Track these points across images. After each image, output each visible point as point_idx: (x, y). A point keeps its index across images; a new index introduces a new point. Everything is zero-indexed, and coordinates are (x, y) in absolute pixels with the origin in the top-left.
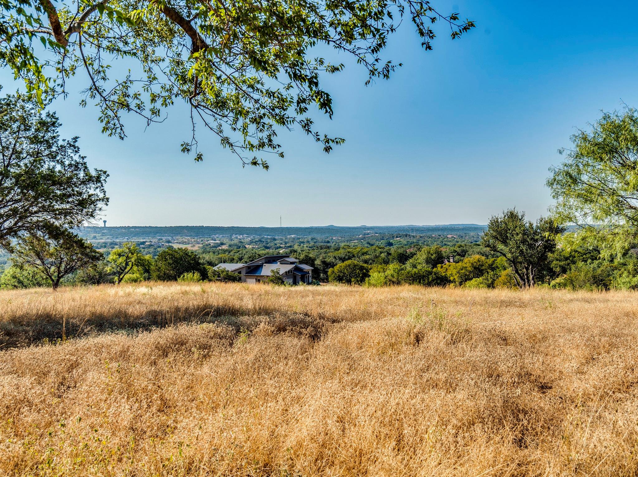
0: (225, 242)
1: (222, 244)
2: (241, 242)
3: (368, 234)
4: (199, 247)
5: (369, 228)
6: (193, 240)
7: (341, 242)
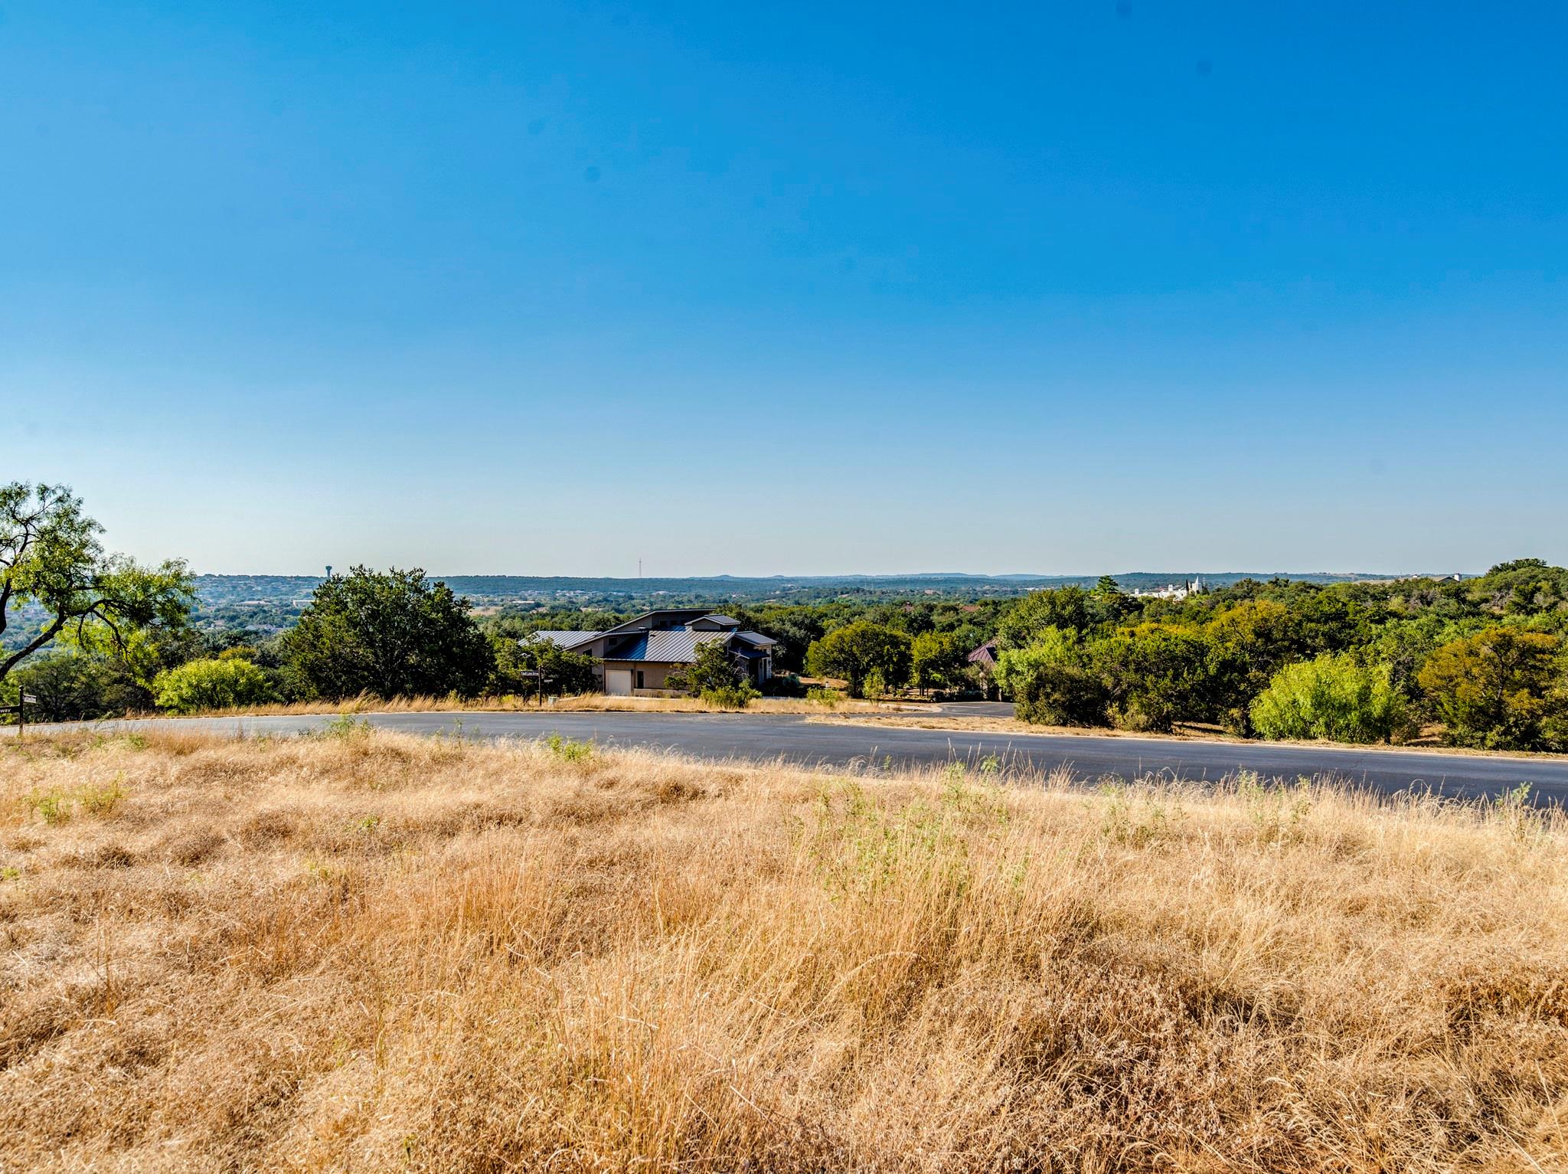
0: (543, 602)
1: (538, 605)
2: (572, 602)
3: (790, 589)
4: (496, 611)
5: (789, 580)
6: (486, 600)
7: (748, 601)
